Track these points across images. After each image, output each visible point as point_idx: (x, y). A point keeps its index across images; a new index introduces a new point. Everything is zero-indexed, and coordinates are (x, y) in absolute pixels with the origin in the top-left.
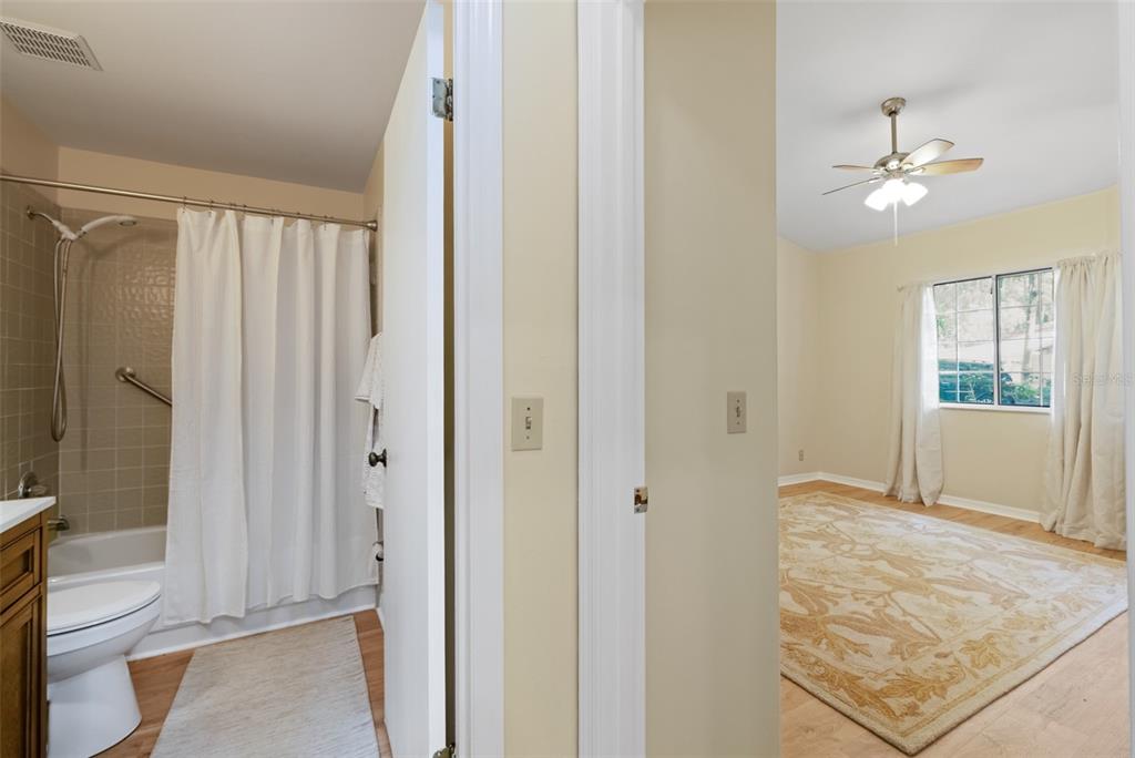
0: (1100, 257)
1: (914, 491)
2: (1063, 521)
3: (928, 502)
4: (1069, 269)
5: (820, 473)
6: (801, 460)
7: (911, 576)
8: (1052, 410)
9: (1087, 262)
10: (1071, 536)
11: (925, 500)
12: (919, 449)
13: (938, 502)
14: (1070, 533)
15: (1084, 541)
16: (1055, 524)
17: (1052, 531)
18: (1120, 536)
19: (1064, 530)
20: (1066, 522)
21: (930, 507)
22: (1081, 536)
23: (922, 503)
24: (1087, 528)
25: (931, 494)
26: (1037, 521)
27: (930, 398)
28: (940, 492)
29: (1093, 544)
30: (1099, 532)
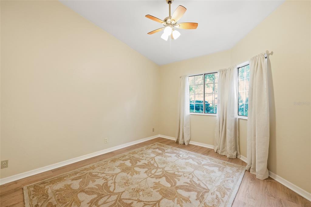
0: (229, 68)
1: (183, 141)
2: (219, 149)
3: (186, 144)
4: (222, 72)
5: (159, 135)
6: (153, 131)
7: (172, 186)
8: (217, 115)
9: (226, 70)
10: (221, 154)
11: (185, 143)
12: (184, 128)
13: (189, 143)
14: (221, 153)
15: (224, 155)
16: (217, 150)
17: (217, 152)
18: (233, 154)
19: (219, 152)
20: (220, 150)
21: (187, 146)
22: (224, 154)
23: (185, 144)
24: (225, 151)
25: (187, 141)
26: (213, 148)
27: (187, 111)
28: (190, 140)
29: (227, 156)
30: (228, 153)
